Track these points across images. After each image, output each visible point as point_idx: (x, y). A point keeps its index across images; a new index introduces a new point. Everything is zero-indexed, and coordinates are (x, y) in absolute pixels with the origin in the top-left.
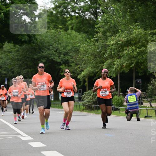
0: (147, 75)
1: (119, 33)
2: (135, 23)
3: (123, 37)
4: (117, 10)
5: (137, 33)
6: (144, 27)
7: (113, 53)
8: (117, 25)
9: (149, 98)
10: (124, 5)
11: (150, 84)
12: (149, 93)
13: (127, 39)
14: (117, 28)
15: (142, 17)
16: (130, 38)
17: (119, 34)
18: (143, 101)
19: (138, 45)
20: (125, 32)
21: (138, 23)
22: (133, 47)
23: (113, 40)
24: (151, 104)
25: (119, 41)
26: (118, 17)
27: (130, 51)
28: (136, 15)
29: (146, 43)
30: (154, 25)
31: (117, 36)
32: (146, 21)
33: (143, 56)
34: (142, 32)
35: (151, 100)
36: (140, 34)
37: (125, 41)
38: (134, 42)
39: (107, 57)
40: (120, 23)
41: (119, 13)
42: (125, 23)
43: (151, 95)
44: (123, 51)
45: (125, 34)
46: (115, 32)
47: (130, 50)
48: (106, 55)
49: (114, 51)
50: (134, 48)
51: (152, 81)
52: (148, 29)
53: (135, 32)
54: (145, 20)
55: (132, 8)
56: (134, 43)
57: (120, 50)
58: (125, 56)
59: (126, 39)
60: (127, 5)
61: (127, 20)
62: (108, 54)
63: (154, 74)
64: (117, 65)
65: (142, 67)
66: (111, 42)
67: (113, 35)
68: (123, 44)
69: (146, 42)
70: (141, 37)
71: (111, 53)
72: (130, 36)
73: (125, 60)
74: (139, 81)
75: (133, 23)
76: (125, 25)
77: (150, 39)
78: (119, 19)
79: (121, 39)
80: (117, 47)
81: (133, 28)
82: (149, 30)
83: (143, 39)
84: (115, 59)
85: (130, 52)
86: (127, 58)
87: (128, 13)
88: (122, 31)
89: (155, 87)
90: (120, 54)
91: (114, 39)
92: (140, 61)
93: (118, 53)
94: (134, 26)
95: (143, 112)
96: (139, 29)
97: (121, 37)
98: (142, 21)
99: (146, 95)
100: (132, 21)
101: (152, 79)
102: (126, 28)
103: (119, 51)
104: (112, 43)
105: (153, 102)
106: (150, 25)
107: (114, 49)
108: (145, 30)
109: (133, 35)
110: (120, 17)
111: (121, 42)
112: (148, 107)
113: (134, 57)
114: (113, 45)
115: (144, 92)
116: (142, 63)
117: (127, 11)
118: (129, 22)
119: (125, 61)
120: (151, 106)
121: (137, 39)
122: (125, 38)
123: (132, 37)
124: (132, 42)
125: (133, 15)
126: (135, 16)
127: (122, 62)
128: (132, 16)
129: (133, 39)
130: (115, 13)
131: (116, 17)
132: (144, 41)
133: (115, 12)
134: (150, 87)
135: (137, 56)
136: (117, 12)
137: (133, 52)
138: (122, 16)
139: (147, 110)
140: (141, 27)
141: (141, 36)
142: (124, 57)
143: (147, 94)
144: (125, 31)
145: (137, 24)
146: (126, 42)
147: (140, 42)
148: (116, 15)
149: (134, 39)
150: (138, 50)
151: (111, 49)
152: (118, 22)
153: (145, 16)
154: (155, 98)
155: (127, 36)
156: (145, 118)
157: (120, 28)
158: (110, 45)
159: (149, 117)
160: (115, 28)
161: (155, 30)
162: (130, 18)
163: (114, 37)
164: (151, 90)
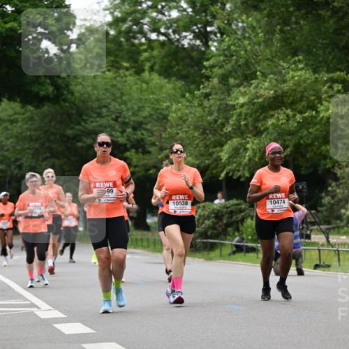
0: (320, 172)
1: (258, 79)
2: (293, 56)
3: (265, 89)
4: (254, 28)
5: (296, 78)
6: (313, 65)
7: (243, 123)
8: (253, 61)
9: (323, 224)
10: (268, 17)
11: (326, 193)
12: (324, 213)
13: (275, 91)
14: (252, 67)
15: (308, 43)
16: (281, 89)
17: (257, 81)
18: (311, 231)
19: (300, 107)
20: (271, 76)
21: (301, 57)
22: (287, 109)
23: (244, 94)
24: (327, 238)
25: (258, 98)
26: (255, 43)
27: (282, 119)
28: (294, 39)
29: (316, 101)
30: (335, 60)
31: (253, 86)
32: (318, 52)
33: (310, 130)
34: (308, 76)
35: (329, 229)
36: (305, 81)
37: (270, 98)
38: (291, 98)
39: (229, 132)
40: (260, 58)
41: (258, 34)
42: (269, 57)
43: (327, 217)
44: (265, 118)
45: (270, 82)
46: (248, 77)
48: (228, 129)
49: (245, 119)
50: (289, 112)
51: (330, 186)
52: (321, 69)
53: (293, 77)
54: (314, 50)
55: (286, 22)
56: (289, 101)
57: (258, 117)
58: (271, 130)
59: (272, 92)
60: (274, 17)
61: (274, 49)
62: (233, 125)
63: (335, 171)
64: (253, 150)
65: (308, 156)
66: (240, 98)
67: (242, 84)
68: (266, 105)
69: (317, 99)
70: (306, 89)
71: (239, 123)
72: (282, 86)
74: (301, 187)
75: (289, 57)
76: (271, 61)
77: (326, 92)
78: (256, 47)
79: (262, 92)
80: (252, 110)
81: (288, 68)
82: (323, 73)
83: (311, 92)
84: (247, 137)
85: (280, 122)
86: (275, 135)
87: (277, 35)
88: (264, 75)
89: (336, 199)
90: (260, 125)
91: (245, 92)
92: (304, 141)
94: (291, 64)
95: (311, 255)
96: (302, 69)
97: (261, 88)
98: (308, 52)
99: (318, 217)
100: (286, 52)
101: (330, 181)
102: (272, 69)
103: (257, 120)
104: (242, 100)
105: (332, 234)
106: (326, 62)
107: (246, 114)
108: (315, 71)
109: (288, 84)
110: (260, 44)
111: (260, 100)
112: (323, 245)
113: (291, 133)
114: (242, 106)
115: (313, 212)
116: (307, 146)
117: (275, 30)
118: (279, 54)
120: (328, 241)
121: (297, 93)
122: (271, 90)
123: (285, 87)
124: (285, 99)
125: (288, 38)
126: (293, 42)
127: (264, 144)
128: (286, 41)
129: (287, 92)
130: (247, 35)
131: (249, 44)
132: (313, 98)
133: (248, 33)
134: (326, 200)
135: (298, 131)
136: (253, 31)
137: (287, 121)
138: (264, 41)
139: (319, 250)
140: (306, 65)
141: (306, 85)
142: (268, 133)
143: (320, 215)
144: (269, 74)
145: (296, 58)
146: (272, 100)
147: (305, 99)
148: (249, 38)
149: (290, 93)
150: (299, 117)
151: (240, 115)
152: (254, 54)
153: (315, 41)
154: (336, 223)
155: (274, 87)
156: (315, 269)
157: (259, 68)
158: (236, 107)
159: (324, 267)
160: (249, 68)
161: (338, 73)
162: (282, 46)
163: (245, 89)
164: (329, 206)
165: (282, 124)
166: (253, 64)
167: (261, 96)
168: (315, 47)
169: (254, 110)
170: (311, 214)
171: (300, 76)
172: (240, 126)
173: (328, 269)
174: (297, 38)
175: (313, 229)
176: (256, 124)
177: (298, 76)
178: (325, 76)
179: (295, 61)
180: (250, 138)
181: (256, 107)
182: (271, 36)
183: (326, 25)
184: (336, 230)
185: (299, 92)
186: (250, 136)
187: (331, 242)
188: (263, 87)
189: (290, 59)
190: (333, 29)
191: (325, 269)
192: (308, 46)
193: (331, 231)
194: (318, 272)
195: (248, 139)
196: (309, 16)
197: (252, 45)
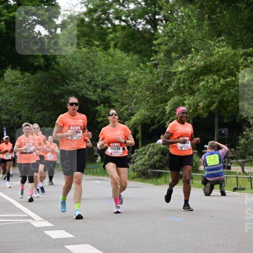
0: (238, 121)
1: (192, 53)
2: (218, 37)
3: (198, 60)
4: (189, 17)
5: (220, 53)
6: (232, 43)
7: (181, 85)
8: (189, 40)
9: (240, 159)
10: (200, 8)
11: (241, 136)
12: (241, 150)
13: (205, 62)
14: (188, 44)
15: (229, 27)
16: (209, 61)
17: (192, 55)
18: (231, 163)
19: (223, 73)
20: (202, 51)
21: (223, 38)
22: (214, 75)
23: (182, 64)
24: (243, 169)
25: (192, 67)
26: (190, 27)
28: (219, 24)
29: (235, 69)
30: (248, 40)
31: (189, 58)
32: (236, 34)
33: (231, 91)
34: (229, 51)
35: (244, 162)
36: (226, 55)
37: (201, 67)
38: (217, 67)
39: (172, 91)
40: (194, 38)
41: (192, 21)
42: (201, 37)
43: (243, 153)
44: (198, 82)
45: (201, 55)
46: (185, 52)
47: (210, 81)
48: (171, 89)
49: (183, 82)
50: (216, 77)
51: (245, 131)
52: (238, 46)
53: (218, 52)
54: (233, 32)
55: (213, 12)
56: (215, 69)
57: (193, 81)
58: (202, 90)
59: (203, 63)
60: (204, 8)
61: (204, 31)
62: (174, 87)
63: (248, 120)
64: (189, 104)
65: (229, 109)
66: (180, 67)
67: (181, 57)
68: (198, 72)
69: (235, 68)
70: (227, 61)
71: (179, 85)
72: (210, 58)
73: (202, 97)
74: (224, 132)
75: (215, 38)
76: (202, 40)
77: (242, 63)
78: (191, 30)
79: (195, 63)
80: (188, 75)
81: (214, 46)
82: (240, 49)
83: (231, 63)
84: (185, 95)
86: (205, 94)
87: (206, 22)
88: (197, 51)
89: (249, 140)
90: (194, 87)
91: (183, 63)
92: (226, 98)
93: (190, 85)
94: (217, 43)
95: (231, 181)
96: (225, 46)
97: (195, 60)
98: (229, 34)
99: (236, 154)
100: (213, 34)
101: (245, 127)
102: (202, 46)
103: (192, 83)
104: (180, 69)
105: (246, 166)
106: (242, 41)
107: (184, 79)
108: (234, 48)
109: (214, 57)
110: (194, 28)
111: (194, 68)
112: (239, 174)
113: (216, 93)
114: (181, 73)
115: (232, 149)
116: (228, 102)
117: (205, 18)
118: (207, 35)
119: (201, 99)
120: (244, 171)
121: (221, 63)
122: (202, 61)
123: (212, 59)
124: (212, 68)
125: (215, 24)
126: (218, 26)
127: (197, 100)
128: (213, 25)
129: (214, 63)
130: (185, 21)
131: (186, 28)
132: (232, 67)
133: (185, 19)
134: (242, 141)
135: (221, 91)
136: (189, 19)
137: (214, 83)
138: (197, 26)
139: (237, 177)
140: (227, 43)
141: (227, 58)
142: (200, 93)
143: (237, 152)
144: (200, 50)
145: (220, 38)
146: (203, 68)
147: (226, 67)
148: (186, 24)
149: (216, 63)
150: (222, 81)
151: (179, 79)
152: (190, 35)
153: (234, 25)
154: (249, 158)
155: (204, 59)
156: (234, 191)
157: (193, 46)
158: (177, 73)
159: (240, 190)
160: (186, 45)
161: (251, 49)
162: (209, 29)
163: (183, 61)
164: (244, 145)
165: (210, 86)
166: (189, 43)
167: (195, 66)
168: (234, 30)
169: (190, 76)
170: (231, 151)
171: (223, 51)
172: (180, 87)
173: (243, 191)
174: (221, 24)
175: (233, 162)
176: (191, 86)
177: (221, 51)
178: (242, 51)
179: (219, 40)
180: (187, 96)
181: (191, 74)
182: (202, 22)
183: (242, 14)
184: (249, 163)
185: (222, 63)
186: (186, 94)
187: (246, 171)
188: (197, 59)
189: (216, 39)
190: (247, 17)
191: (241, 191)
192: (229, 29)
193: (246, 163)
194: (236, 193)
195: (185, 97)
196: (230, 7)
197: (189, 29)
